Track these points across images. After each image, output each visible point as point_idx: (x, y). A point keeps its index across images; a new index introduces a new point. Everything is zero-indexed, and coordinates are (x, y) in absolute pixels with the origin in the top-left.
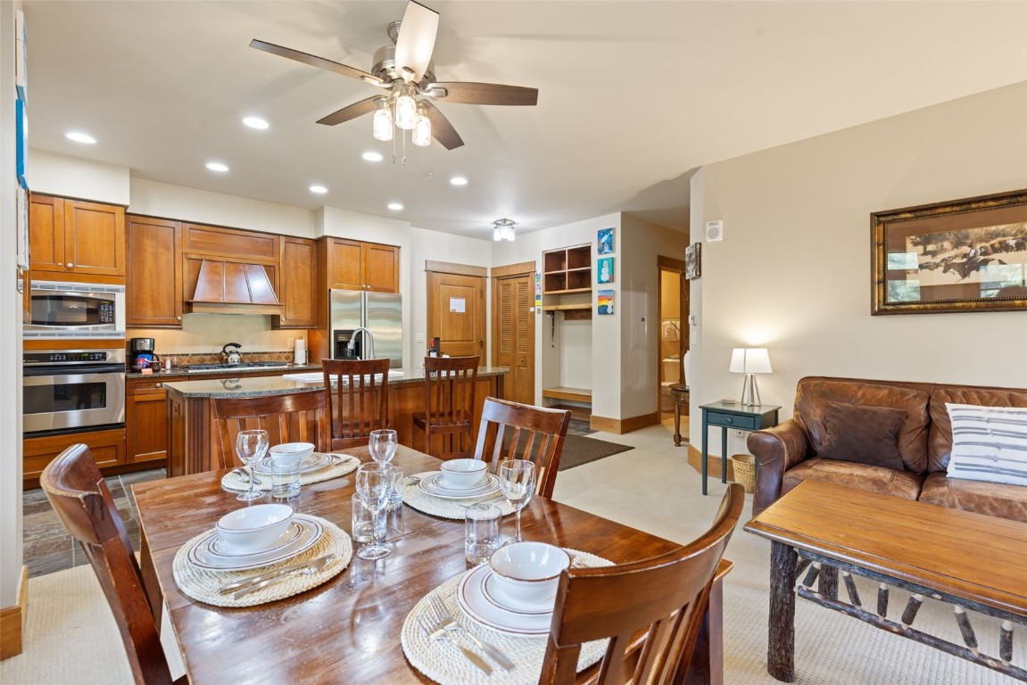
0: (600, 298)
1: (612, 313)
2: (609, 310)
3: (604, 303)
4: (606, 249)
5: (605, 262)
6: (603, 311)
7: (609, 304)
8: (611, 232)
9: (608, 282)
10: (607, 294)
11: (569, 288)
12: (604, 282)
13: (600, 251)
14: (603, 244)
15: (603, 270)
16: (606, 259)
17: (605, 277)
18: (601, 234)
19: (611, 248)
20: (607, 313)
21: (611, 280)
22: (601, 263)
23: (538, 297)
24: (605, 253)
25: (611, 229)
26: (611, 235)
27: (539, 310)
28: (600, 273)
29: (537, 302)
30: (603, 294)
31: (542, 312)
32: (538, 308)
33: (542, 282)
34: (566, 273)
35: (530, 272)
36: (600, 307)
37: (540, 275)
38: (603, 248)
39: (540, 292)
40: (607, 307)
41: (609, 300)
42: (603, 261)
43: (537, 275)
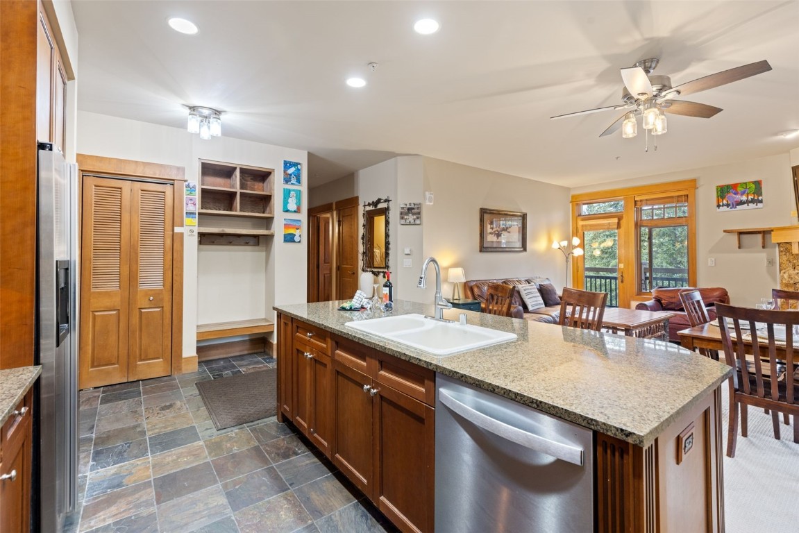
0: (287, 226)
1: (300, 242)
2: (297, 238)
4: (294, 181)
5: (292, 193)
6: (289, 239)
7: (297, 233)
8: (299, 167)
9: (295, 212)
10: (295, 223)
11: (241, 211)
12: (291, 212)
13: (287, 180)
14: (291, 175)
15: (290, 200)
16: (294, 190)
17: (292, 206)
18: (288, 165)
19: (299, 181)
20: (294, 241)
21: (298, 211)
22: (287, 194)
23: (190, 214)
24: (292, 184)
25: (300, 164)
26: (299, 170)
27: (191, 231)
28: (286, 203)
29: (187, 221)
30: (289, 223)
31: (196, 234)
32: (189, 230)
33: (197, 196)
34: (236, 193)
35: (174, 180)
36: (285, 235)
37: (194, 187)
38: (290, 178)
39: (191, 208)
40: (295, 235)
41: (297, 229)
42: (289, 191)
43: (188, 186)
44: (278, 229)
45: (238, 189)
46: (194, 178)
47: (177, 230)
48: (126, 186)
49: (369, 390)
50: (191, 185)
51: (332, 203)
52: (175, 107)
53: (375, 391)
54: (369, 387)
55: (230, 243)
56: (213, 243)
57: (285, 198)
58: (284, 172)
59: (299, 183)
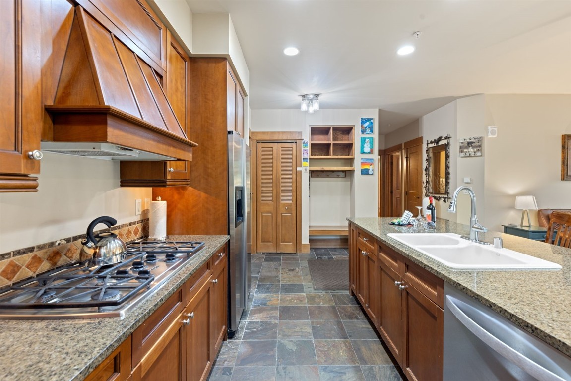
0: (363, 163)
1: (372, 174)
2: (370, 172)
3: (367, 167)
4: (368, 131)
5: (367, 140)
6: (365, 172)
7: (371, 168)
8: (372, 121)
9: (369, 153)
10: (369, 161)
11: (333, 155)
12: (366, 153)
13: (363, 132)
14: (366, 127)
15: (365, 145)
16: (368, 138)
17: (367, 149)
18: (364, 121)
19: (372, 131)
20: (368, 174)
21: (371, 152)
22: (363, 141)
23: (305, 159)
24: (367, 134)
25: (372, 119)
26: (372, 123)
27: (306, 169)
28: (362, 147)
29: (304, 163)
30: (365, 161)
31: (308, 171)
32: (305, 168)
33: (309, 148)
34: (330, 144)
35: (296, 140)
36: (362, 170)
37: (307, 143)
38: (365, 130)
39: (306, 156)
40: (369, 170)
41: (370, 165)
42: (365, 139)
43: (304, 143)
44: (357, 167)
45: (332, 142)
46: (307, 138)
47: (299, 169)
48: (275, 146)
49: (398, 285)
50: (305, 142)
51: (402, 144)
52: (295, 98)
53: (403, 287)
54: (399, 283)
55: (328, 176)
56: (318, 176)
57: (362, 144)
58: (361, 126)
59: (372, 132)
